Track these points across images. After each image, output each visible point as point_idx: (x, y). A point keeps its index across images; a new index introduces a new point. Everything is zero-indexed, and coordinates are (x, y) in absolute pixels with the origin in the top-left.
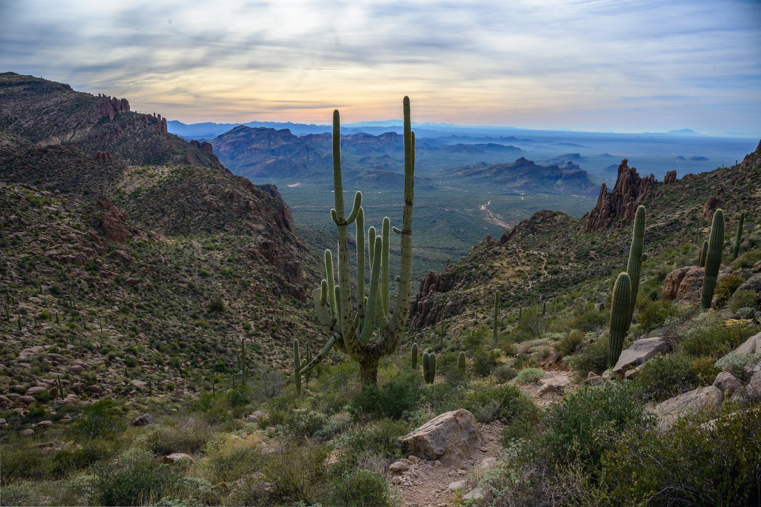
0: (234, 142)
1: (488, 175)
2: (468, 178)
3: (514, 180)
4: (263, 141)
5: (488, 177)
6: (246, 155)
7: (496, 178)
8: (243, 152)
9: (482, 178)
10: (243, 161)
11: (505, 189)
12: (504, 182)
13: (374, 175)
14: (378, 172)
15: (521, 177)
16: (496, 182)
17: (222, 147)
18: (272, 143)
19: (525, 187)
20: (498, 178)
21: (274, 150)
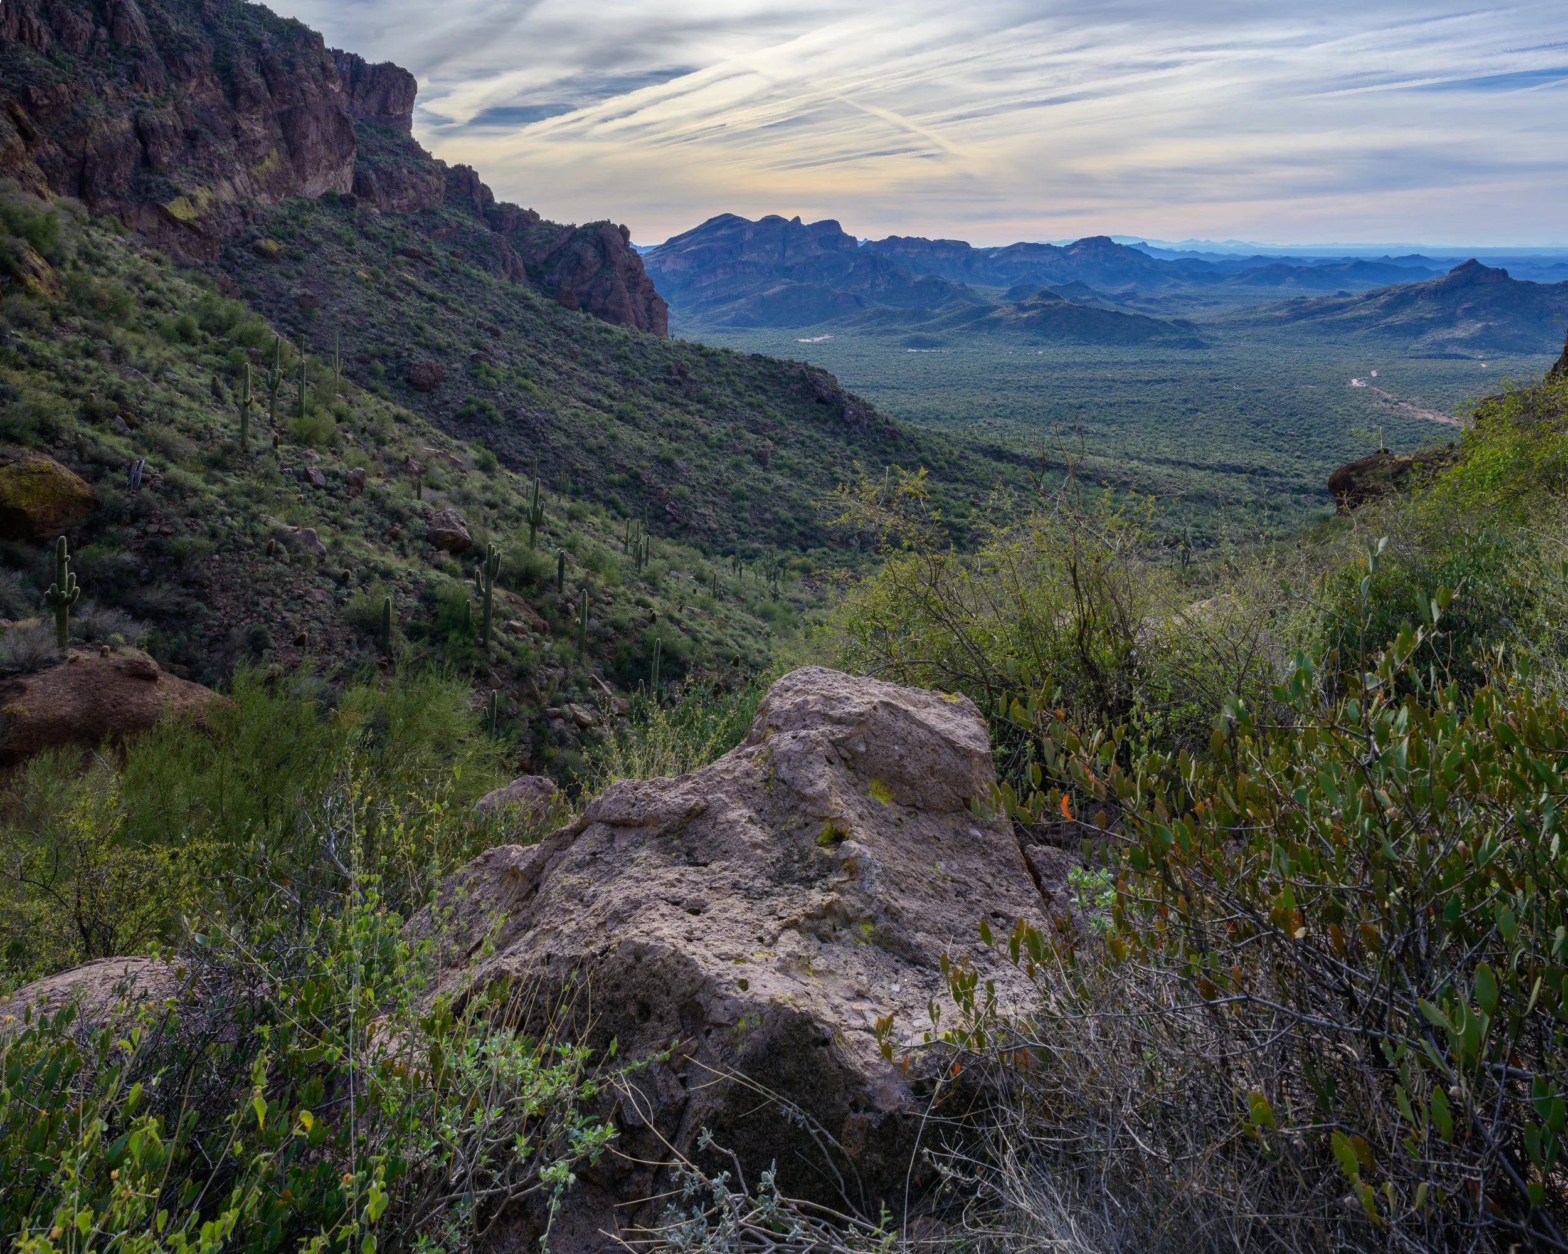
0: (700, 251)
1: (1363, 312)
2: (1303, 322)
3: (1449, 321)
4: (768, 247)
5: (1364, 317)
6: (720, 277)
7: (1389, 320)
8: (713, 271)
9: (1349, 320)
10: (709, 293)
11: (1419, 346)
12: (1417, 329)
13: (1032, 313)
14: (1044, 306)
15: (1470, 313)
16: (1390, 328)
17: (668, 262)
18: (789, 252)
19: (1482, 342)
20: (1399, 318)
21: (793, 267)
